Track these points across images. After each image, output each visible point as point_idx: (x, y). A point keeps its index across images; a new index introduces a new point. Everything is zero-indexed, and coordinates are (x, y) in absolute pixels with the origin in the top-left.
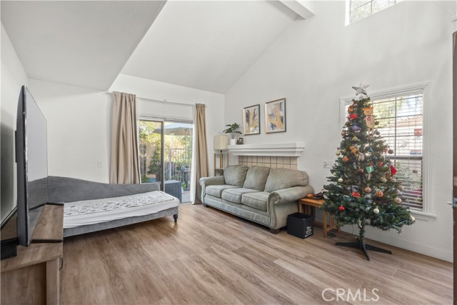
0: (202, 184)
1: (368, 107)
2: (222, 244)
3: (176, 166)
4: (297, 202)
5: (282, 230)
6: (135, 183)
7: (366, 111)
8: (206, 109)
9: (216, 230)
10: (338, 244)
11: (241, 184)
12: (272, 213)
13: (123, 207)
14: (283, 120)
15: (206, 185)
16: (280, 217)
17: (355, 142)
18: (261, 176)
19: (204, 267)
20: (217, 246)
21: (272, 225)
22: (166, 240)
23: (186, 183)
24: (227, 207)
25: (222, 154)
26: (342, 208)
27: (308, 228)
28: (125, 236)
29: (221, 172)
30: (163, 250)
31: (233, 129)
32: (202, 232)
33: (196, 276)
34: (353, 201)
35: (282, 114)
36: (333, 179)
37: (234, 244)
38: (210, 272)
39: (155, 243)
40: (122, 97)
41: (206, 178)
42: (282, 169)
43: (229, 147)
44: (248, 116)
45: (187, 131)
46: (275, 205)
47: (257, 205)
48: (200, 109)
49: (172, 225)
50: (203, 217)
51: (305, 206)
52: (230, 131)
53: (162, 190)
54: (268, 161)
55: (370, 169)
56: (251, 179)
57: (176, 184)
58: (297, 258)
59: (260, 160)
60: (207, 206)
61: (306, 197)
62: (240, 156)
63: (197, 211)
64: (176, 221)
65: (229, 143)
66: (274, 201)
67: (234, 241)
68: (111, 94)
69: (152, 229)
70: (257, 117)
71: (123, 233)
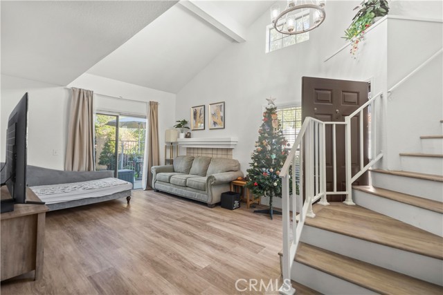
0: (153, 171)
1: (274, 113)
2: (168, 215)
3: (129, 157)
4: (230, 183)
5: (217, 205)
6: (89, 170)
7: (273, 117)
8: (159, 106)
9: (165, 207)
10: (255, 212)
11: (188, 171)
12: (209, 191)
13: (81, 189)
14: (223, 119)
15: (157, 173)
16: (215, 194)
17: (266, 138)
18: (203, 164)
19: (152, 229)
20: (164, 217)
21: (209, 201)
22: (121, 215)
23: (138, 173)
24: (175, 190)
25: (172, 146)
26: (256, 184)
27: (236, 202)
28: (82, 214)
29: (171, 162)
30: (118, 221)
31: (182, 124)
32: (152, 209)
33: (146, 235)
34: (262, 179)
35: (222, 114)
36: (253, 164)
37: (178, 216)
38: (157, 232)
39: (111, 218)
40: (80, 92)
41: (157, 166)
42: (221, 158)
43: (178, 140)
44: (195, 114)
45: (140, 125)
46: (211, 185)
47: (198, 186)
48: (153, 106)
49: (126, 205)
50: (153, 199)
51: (236, 186)
52: (179, 126)
53: (115, 177)
54: (210, 152)
55: (274, 156)
56: (196, 166)
57: (129, 172)
58: (224, 221)
59: (204, 152)
60: (158, 191)
61: (237, 180)
62: (187, 148)
63: (149, 195)
64: (128, 202)
65: (178, 137)
66: (211, 182)
67: (178, 213)
68: (69, 90)
69: (107, 209)
70: (203, 115)
71: (80, 213)
